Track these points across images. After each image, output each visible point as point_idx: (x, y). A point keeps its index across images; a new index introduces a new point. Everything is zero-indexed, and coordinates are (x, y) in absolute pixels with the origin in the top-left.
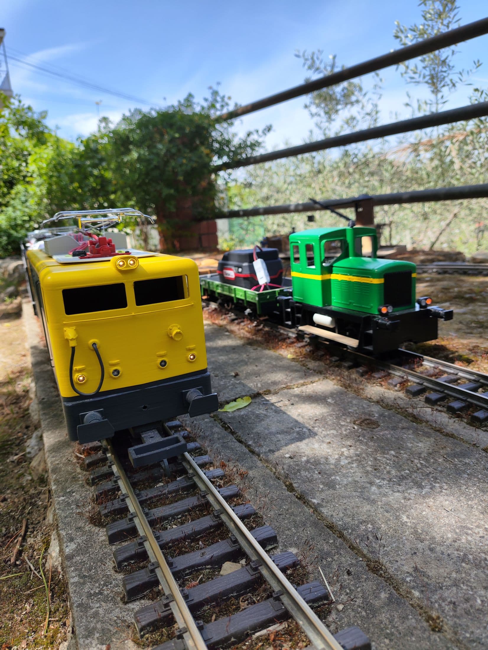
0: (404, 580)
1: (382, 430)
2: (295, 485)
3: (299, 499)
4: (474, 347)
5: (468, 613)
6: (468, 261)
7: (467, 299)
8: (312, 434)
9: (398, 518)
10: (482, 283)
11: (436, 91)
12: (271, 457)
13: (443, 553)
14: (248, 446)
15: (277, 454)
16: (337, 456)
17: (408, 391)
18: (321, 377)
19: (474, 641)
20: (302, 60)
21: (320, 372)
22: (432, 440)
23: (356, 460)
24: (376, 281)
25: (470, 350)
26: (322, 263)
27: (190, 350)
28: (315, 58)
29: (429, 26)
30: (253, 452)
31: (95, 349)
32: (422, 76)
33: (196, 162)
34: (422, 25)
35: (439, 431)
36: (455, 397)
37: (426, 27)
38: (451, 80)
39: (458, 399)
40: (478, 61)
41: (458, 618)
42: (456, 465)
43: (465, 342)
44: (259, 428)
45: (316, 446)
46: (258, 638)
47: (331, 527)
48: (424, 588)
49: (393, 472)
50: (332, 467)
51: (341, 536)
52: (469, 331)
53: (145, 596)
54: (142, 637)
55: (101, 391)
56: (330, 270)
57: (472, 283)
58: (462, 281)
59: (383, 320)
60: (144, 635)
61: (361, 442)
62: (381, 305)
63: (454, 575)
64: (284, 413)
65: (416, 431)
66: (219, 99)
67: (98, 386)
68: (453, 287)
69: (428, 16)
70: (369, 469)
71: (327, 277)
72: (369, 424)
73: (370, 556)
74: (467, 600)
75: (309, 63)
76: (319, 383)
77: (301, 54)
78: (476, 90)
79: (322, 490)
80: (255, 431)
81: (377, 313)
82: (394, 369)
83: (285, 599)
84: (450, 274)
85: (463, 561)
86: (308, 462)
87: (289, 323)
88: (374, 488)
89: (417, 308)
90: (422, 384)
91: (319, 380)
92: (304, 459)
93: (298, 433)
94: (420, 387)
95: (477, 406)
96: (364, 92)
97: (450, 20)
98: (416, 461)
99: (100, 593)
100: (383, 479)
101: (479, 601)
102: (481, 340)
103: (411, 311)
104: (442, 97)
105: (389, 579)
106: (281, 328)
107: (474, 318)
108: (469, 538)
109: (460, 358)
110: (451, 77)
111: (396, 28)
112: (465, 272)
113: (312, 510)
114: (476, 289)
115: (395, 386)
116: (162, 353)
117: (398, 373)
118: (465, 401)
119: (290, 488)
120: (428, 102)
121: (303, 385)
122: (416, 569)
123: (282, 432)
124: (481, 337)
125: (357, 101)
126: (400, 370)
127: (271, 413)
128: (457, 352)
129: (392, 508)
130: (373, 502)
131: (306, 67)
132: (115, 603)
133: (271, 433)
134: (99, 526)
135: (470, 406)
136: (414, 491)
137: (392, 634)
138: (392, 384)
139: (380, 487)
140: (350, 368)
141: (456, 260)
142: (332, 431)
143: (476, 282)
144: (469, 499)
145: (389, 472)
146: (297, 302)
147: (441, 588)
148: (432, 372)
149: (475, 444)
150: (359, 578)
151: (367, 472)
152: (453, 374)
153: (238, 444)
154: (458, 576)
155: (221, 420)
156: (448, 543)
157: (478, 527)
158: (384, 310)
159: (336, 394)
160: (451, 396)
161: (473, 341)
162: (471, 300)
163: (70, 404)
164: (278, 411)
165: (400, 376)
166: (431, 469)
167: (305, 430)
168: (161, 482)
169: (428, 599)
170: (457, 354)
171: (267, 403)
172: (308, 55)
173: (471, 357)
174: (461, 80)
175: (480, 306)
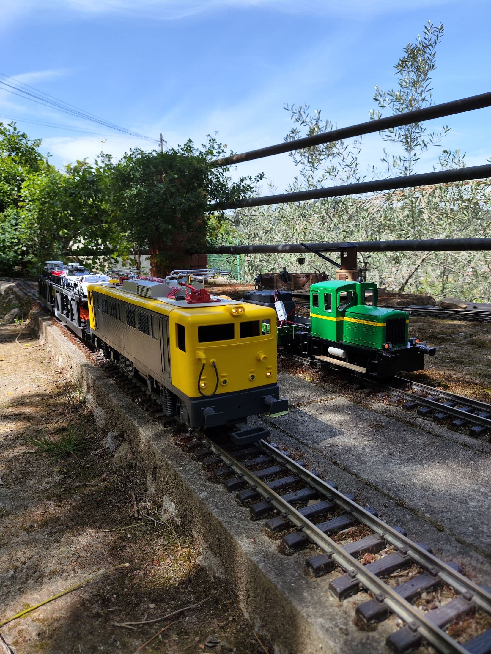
0: (419, 510)
1: (390, 431)
2: (338, 462)
3: (344, 470)
4: (449, 377)
5: (458, 522)
6: (438, 305)
7: (439, 339)
8: (340, 433)
9: (410, 480)
10: (451, 325)
11: (409, 149)
12: (316, 446)
13: (441, 497)
14: (298, 440)
15: (320, 444)
16: (362, 447)
17: (404, 407)
18: (337, 395)
19: (462, 534)
20: (290, 113)
21: (335, 392)
22: (426, 438)
23: (376, 449)
24: (381, 325)
25: (445, 379)
26: (337, 308)
27: (268, 369)
28: (302, 112)
29: (404, 92)
30: (303, 443)
31: (214, 365)
32: (397, 135)
33: (194, 202)
34: (398, 91)
35: (430, 432)
36: (439, 411)
37: (402, 93)
38: (423, 141)
39: (441, 412)
40: (447, 127)
41: (453, 524)
42: (443, 453)
43: (442, 373)
44: (302, 428)
45: (346, 440)
46: (341, 534)
47: (368, 485)
48: (432, 512)
49: (402, 456)
50: (360, 452)
51: (376, 489)
52: (444, 365)
53: (265, 517)
54: (274, 534)
55: (216, 393)
56: (342, 314)
57: (443, 326)
58: (435, 323)
59: (385, 353)
60: (275, 533)
61: (377, 439)
62: (384, 342)
63: (448, 507)
64: (316, 419)
65: (413, 433)
66: (216, 146)
67: (214, 391)
68: (428, 329)
69: (404, 84)
70: (385, 453)
71: (341, 319)
72: (380, 427)
73: (397, 498)
74: (457, 517)
75: (297, 116)
76: (336, 400)
77: (290, 108)
78: (445, 152)
79: (358, 465)
80: (299, 430)
81: (380, 348)
82: (393, 391)
83: (355, 514)
84: (423, 316)
85: (453, 500)
86: (343, 449)
87: (306, 353)
88: (391, 464)
89: (409, 346)
90: (414, 402)
91: (336, 397)
92: (340, 448)
93: (331, 432)
94: (413, 404)
95: (455, 416)
96: (345, 146)
97: (423, 89)
98: (417, 450)
99: (235, 516)
100: (397, 460)
101: (463, 518)
102: (454, 372)
103: (405, 347)
104: (415, 155)
105: (411, 510)
106: (296, 357)
107: (447, 354)
108: (456, 490)
109: (439, 385)
110: (423, 138)
111: (376, 92)
112: (436, 316)
113: (354, 476)
114: (446, 331)
115: (395, 402)
116: (252, 370)
117: (395, 394)
118: (446, 413)
119: (336, 464)
120: (402, 158)
121: (325, 400)
122: (425, 504)
123: (319, 431)
124: (453, 370)
125: (339, 154)
126: (397, 391)
127: (306, 419)
128: (436, 380)
129: (405, 475)
130: (393, 472)
131: (294, 119)
132: (247, 521)
133: (311, 432)
134: (216, 483)
135: (450, 416)
136: (418, 466)
137: (417, 533)
138: (392, 401)
139: (395, 464)
140: (357, 389)
141: (428, 303)
142: (354, 432)
143: (446, 324)
144: (454, 471)
145: (399, 456)
146: (314, 337)
147: (442, 512)
148: (420, 393)
149: (454, 441)
150: (392, 509)
151: (385, 456)
152: (436, 395)
153: (290, 438)
154: (451, 507)
155: (270, 422)
156: (443, 492)
157: (460, 484)
158: (386, 346)
159: (351, 407)
160: (436, 410)
161: (447, 372)
162: (443, 340)
163: (194, 402)
164: (311, 418)
165: (397, 396)
166: (426, 455)
167: (334, 430)
168: (247, 458)
169: (435, 517)
170: (437, 381)
171: (300, 412)
172: (296, 109)
173: (448, 384)
174: (431, 141)
175: (451, 345)
